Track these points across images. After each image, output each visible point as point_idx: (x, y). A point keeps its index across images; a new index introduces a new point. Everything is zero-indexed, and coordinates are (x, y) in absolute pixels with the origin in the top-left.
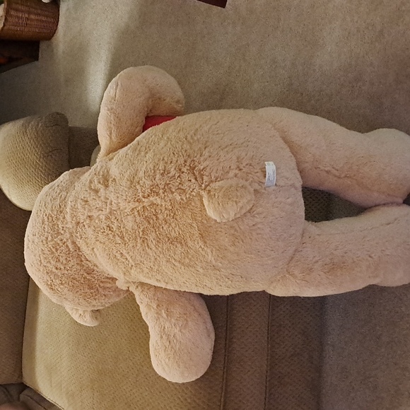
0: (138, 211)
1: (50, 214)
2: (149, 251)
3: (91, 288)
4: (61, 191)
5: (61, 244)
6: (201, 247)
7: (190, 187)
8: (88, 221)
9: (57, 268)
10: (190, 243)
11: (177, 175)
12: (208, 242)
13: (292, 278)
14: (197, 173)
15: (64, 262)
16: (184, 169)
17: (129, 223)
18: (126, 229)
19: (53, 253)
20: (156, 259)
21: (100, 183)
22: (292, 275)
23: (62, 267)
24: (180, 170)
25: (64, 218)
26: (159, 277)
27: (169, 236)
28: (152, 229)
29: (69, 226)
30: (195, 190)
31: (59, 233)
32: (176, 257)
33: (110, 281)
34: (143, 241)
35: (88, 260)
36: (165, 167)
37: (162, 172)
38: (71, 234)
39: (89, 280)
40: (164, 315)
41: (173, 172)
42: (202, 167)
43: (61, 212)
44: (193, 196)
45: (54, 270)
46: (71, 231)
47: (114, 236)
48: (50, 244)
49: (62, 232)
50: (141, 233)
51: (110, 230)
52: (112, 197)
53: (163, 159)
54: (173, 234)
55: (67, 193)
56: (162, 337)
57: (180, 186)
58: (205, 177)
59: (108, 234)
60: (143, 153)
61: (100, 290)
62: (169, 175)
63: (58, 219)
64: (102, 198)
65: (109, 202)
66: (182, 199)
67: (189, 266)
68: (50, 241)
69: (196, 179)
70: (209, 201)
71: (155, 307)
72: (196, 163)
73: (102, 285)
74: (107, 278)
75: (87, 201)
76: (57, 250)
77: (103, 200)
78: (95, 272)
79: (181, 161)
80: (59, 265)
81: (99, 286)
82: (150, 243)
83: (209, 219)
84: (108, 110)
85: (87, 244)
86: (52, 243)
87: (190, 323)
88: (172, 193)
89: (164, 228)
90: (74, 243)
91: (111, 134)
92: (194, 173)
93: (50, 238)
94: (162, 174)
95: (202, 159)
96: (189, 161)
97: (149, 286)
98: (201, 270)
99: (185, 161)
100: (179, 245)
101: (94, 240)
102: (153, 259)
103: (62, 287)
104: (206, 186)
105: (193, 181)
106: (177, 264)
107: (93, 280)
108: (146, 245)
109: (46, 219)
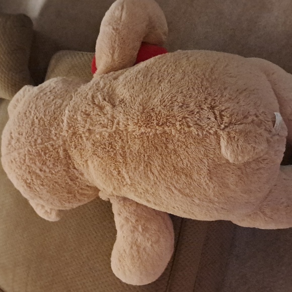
0: (148, 137)
1: (41, 118)
2: (151, 175)
3: (69, 193)
4: (55, 98)
5: (51, 149)
6: (206, 182)
7: (208, 124)
8: (87, 134)
9: (41, 170)
10: (195, 176)
11: (197, 110)
12: (214, 178)
13: (262, 215)
14: (217, 113)
15: (51, 166)
16: (205, 107)
17: (136, 147)
18: (131, 151)
19: (40, 155)
20: (156, 183)
21: (105, 100)
22: (263, 212)
23: (47, 170)
24: (200, 106)
25: (58, 125)
26: (151, 199)
27: (175, 165)
28: (159, 156)
29: (64, 133)
30: (213, 129)
31: (50, 139)
32: (178, 186)
33: (89, 189)
34: (147, 165)
35: (75, 168)
36: (184, 100)
37: (181, 104)
38: (64, 142)
39: (70, 185)
40: (140, 229)
41: (192, 106)
42: (223, 108)
43: (55, 119)
44: (210, 133)
45: (38, 171)
46: (65, 138)
47: (115, 154)
48: (39, 147)
49: (55, 138)
50: (146, 158)
51: (111, 148)
52: (121, 117)
53: (182, 92)
54: (180, 165)
55: (63, 101)
56: (132, 247)
57: (198, 122)
58: (225, 118)
59: (109, 151)
60: (156, 81)
61: (77, 195)
62: (188, 109)
63: (51, 125)
64: (109, 116)
65: (116, 121)
66: (198, 135)
67: (187, 195)
68: (39, 144)
69: (216, 118)
70: (228, 142)
71: (134, 221)
72: (217, 103)
73: (80, 191)
74: (87, 186)
75: (88, 115)
76: (45, 154)
77: (110, 118)
78: (79, 180)
79: (202, 97)
80: (44, 168)
81: (78, 191)
82: (153, 168)
83: (221, 158)
84: (114, 29)
85: (81, 155)
86: (41, 146)
87: (161, 239)
88: (189, 127)
89: (173, 158)
90: (65, 150)
91: (114, 52)
92: (214, 113)
93: (39, 141)
94: (181, 107)
95: (223, 99)
96: (210, 99)
97: (132, 202)
98: (197, 201)
99: (206, 99)
100: (183, 176)
101: (90, 153)
102: (152, 183)
103: (41, 187)
104: (226, 127)
105: (213, 119)
106: (176, 192)
107: (74, 186)
108: (149, 169)
109: (36, 121)
